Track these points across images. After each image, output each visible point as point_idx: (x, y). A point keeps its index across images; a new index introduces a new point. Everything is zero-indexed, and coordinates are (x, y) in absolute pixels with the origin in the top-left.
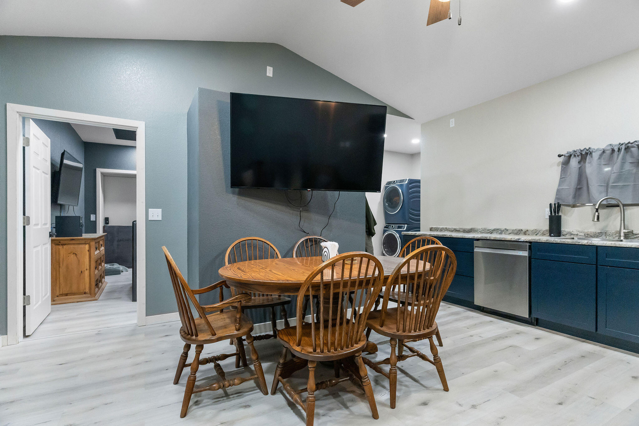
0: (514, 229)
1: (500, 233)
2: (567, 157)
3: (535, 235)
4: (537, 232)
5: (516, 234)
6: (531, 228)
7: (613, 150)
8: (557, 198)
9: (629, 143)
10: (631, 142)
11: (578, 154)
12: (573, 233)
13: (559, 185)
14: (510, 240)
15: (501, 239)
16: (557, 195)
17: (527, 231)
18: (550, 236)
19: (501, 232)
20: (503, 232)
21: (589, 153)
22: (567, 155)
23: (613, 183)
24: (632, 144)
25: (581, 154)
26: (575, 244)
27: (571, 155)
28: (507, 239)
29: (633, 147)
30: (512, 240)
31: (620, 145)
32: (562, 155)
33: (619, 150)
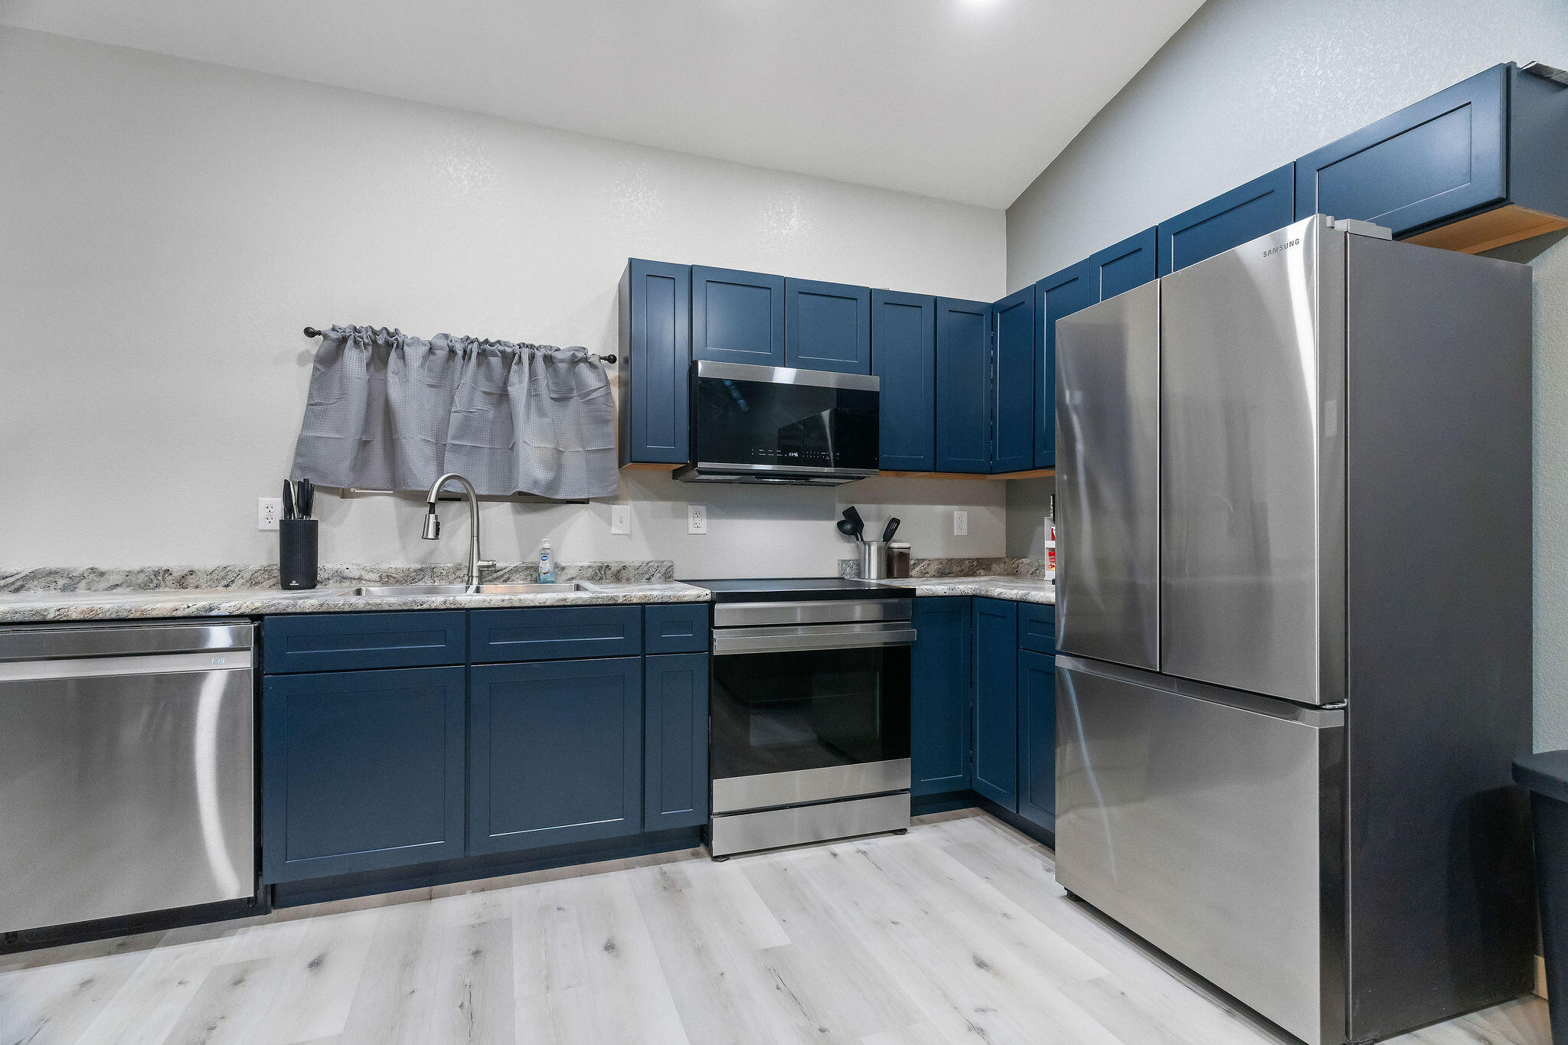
0: (136, 567)
1: (64, 589)
2: (333, 340)
3: (220, 588)
4: (231, 577)
5: (144, 587)
6: (206, 560)
7: (452, 352)
8: (297, 466)
9: (486, 341)
10: (492, 340)
11: (366, 341)
12: (347, 573)
13: (307, 424)
14: (169, 615)
15: (123, 615)
16: (298, 454)
17: (192, 572)
18: (286, 586)
19: (71, 582)
20: (83, 584)
21: (395, 345)
22: (334, 335)
23: (454, 438)
24: (492, 345)
25: (374, 342)
26: (411, 608)
27: (343, 340)
28: (154, 614)
29: (494, 355)
30: (179, 614)
31: (469, 341)
32: (319, 333)
33: (466, 354)
